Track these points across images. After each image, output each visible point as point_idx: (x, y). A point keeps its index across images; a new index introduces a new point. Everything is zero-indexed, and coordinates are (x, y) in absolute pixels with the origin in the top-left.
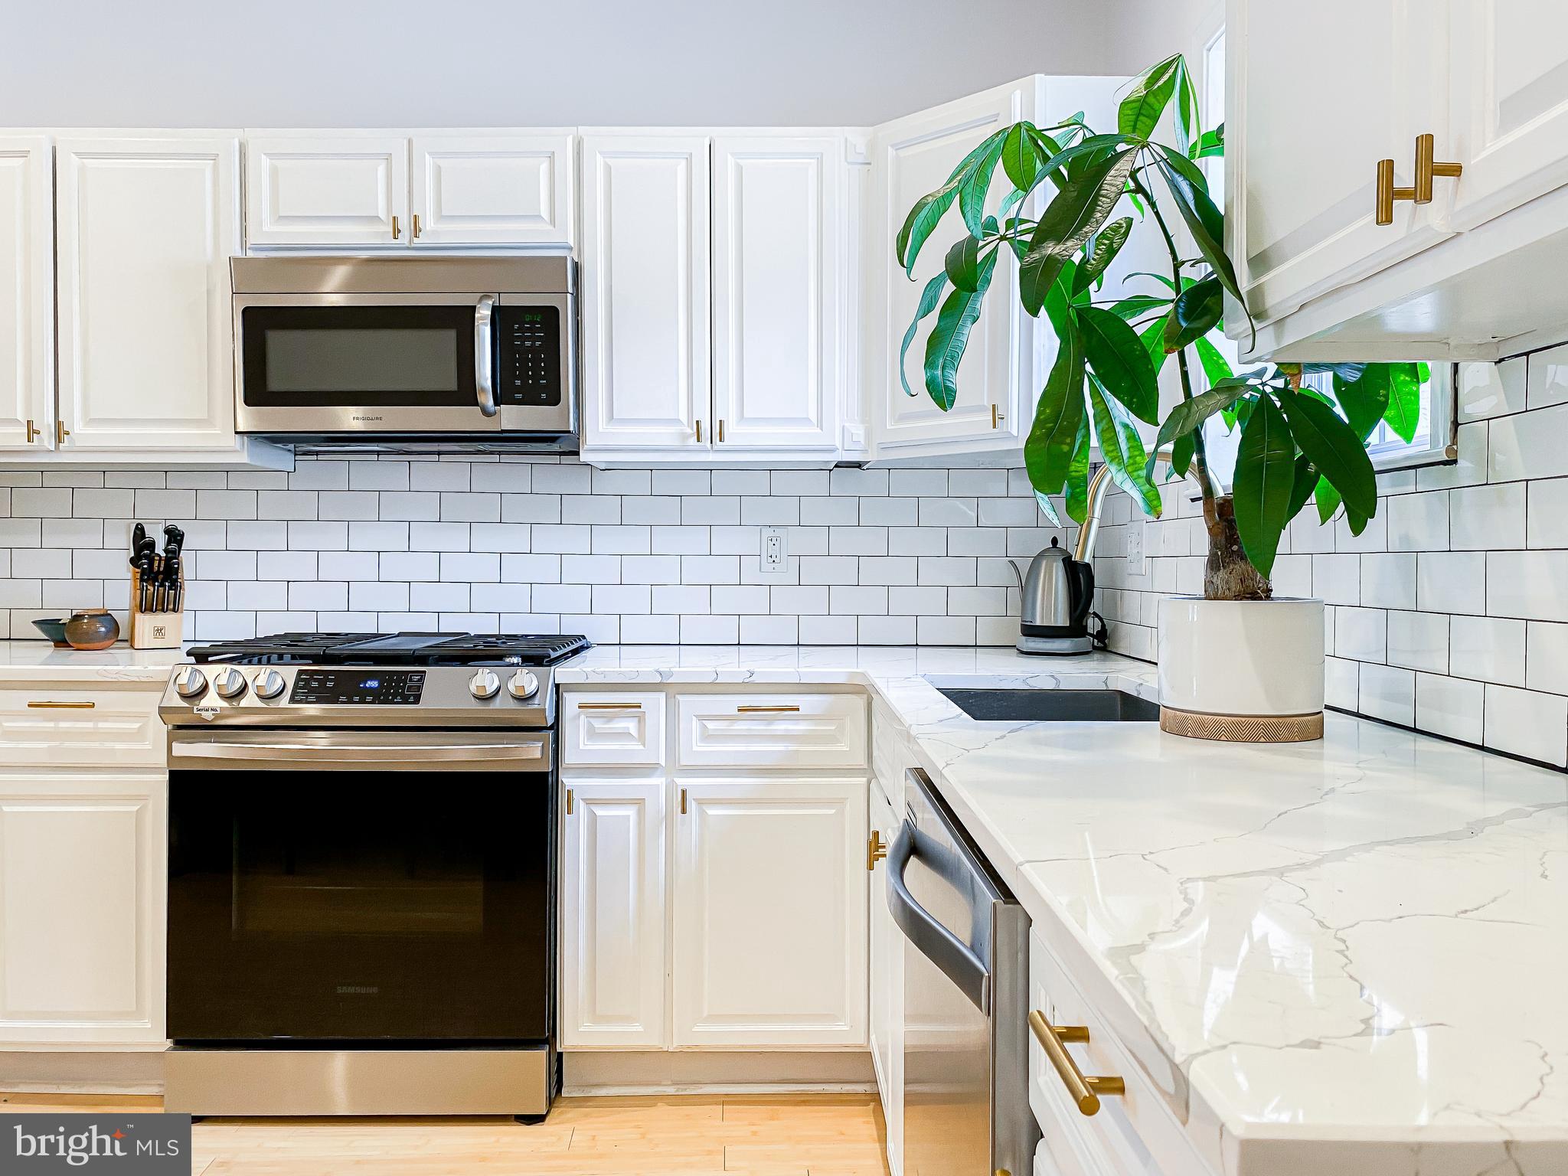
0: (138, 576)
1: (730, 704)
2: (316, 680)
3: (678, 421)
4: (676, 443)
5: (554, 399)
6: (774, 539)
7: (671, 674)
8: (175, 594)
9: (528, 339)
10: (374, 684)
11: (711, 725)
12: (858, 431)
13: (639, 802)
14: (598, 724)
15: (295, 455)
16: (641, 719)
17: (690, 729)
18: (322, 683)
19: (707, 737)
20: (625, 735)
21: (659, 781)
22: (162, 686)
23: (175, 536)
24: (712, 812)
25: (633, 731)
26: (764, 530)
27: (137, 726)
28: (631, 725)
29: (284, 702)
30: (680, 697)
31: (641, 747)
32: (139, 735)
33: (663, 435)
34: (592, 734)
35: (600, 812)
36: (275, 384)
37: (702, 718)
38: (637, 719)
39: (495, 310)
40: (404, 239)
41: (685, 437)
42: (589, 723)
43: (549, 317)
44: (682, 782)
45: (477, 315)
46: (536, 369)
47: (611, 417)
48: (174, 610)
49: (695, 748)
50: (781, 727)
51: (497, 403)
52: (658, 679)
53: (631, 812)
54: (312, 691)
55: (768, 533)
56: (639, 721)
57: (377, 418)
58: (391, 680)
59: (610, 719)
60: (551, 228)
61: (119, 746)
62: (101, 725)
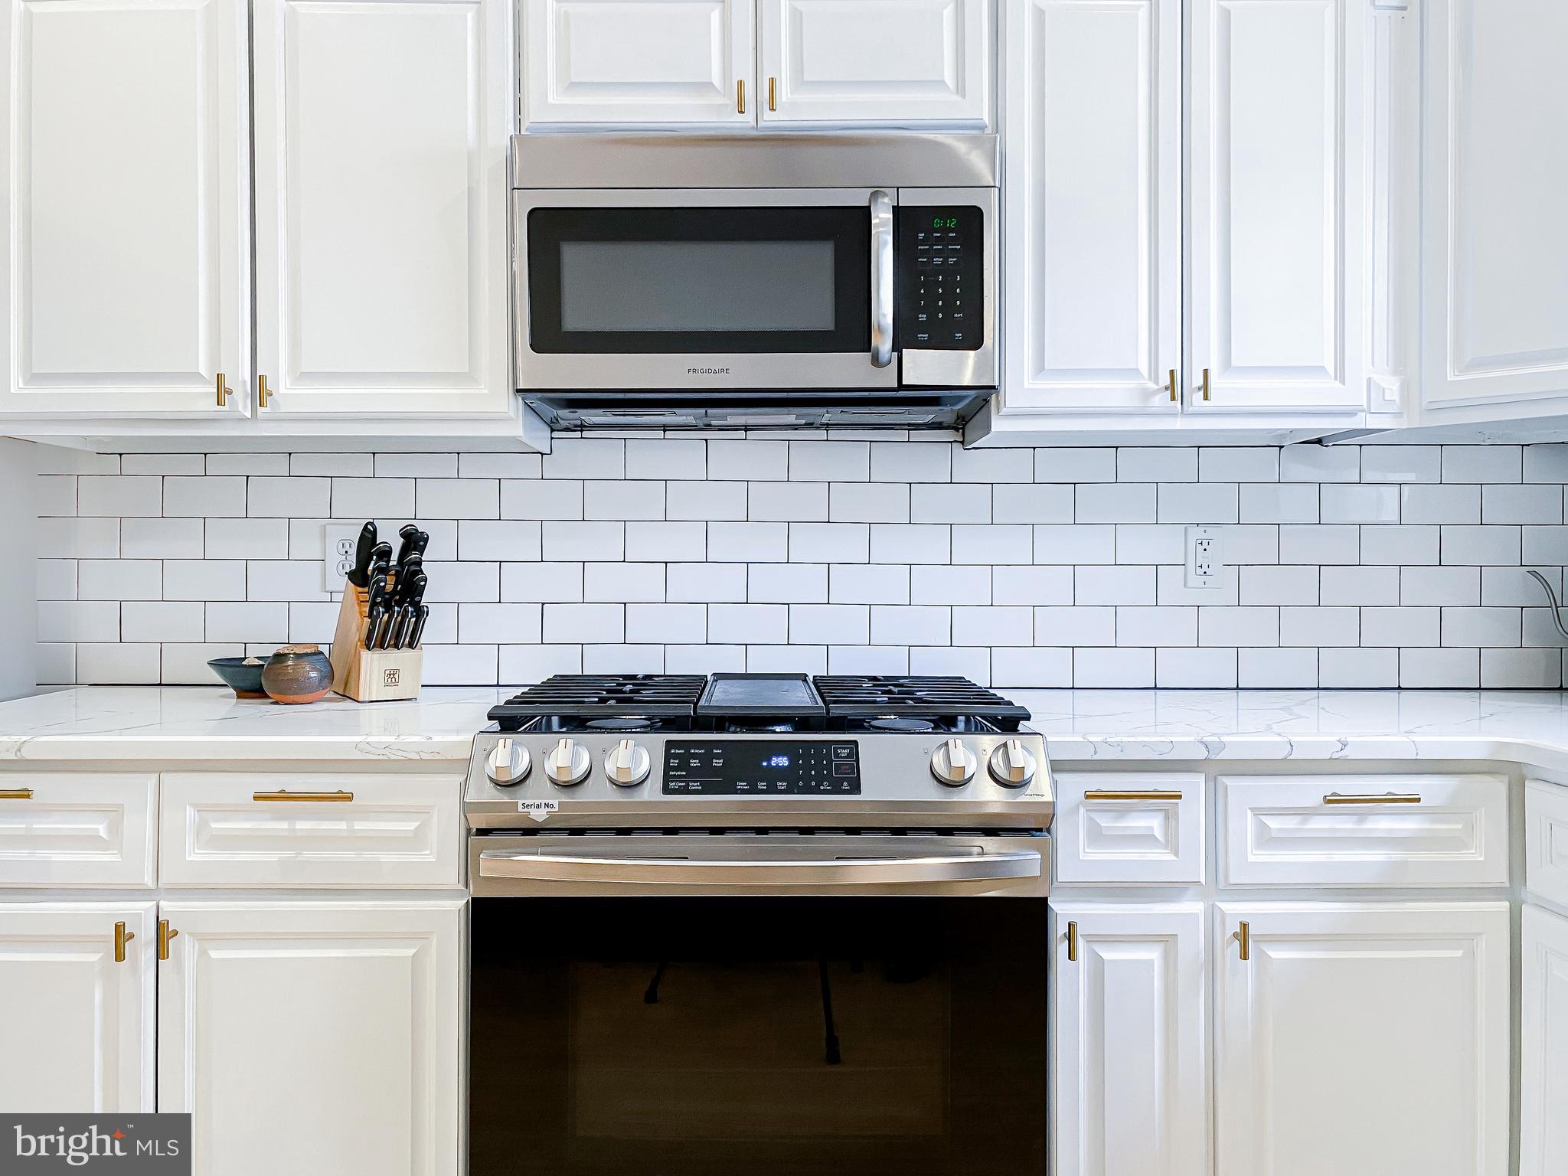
0: (367, 597)
1: (1312, 790)
2: (695, 756)
3: (1135, 372)
4: (1134, 403)
5: (974, 340)
6: (1205, 543)
7: (1223, 746)
8: (416, 623)
9: (938, 253)
10: (783, 761)
11: (1274, 823)
12: (1391, 386)
13: (1167, 941)
14: (1105, 821)
15: (552, 430)
16: (1169, 817)
17: (1242, 827)
18: (706, 759)
19: (1266, 839)
20: (1145, 839)
21: (1192, 907)
22: (465, 765)
23: (414, 541)
24: (1277, 954)
25: (1158, 833)
26: (1193, 529)
27: (412, 826)
28: (1149, 822)
29: (652, 792)
30: (1228, 781)
31: (1172, 857)
32: (416, 841)
33: (1115, 393)
34: (1097, 836)
35: (1108, 954)
36: (573, 320)
37: (1258, 812)
38: (1161, 815)
39: (897, 210)
40: (749, 118)
41: (1147, 394)
42: (1091, 820)
43: (970, 221)
44: (1236, 910)
45: (873, 222)
46: (949, 297)
47: (1040, 368)
48: (411, 646)
49: (1251, 858)
50: (1383, 823)
51: (897, 347)
52: (1201, 754)
53: (1152, 954)
54: (692, 773)
55: (1196, 533)
56: (1167, 818)
57: (722, 371)
58: (807, 757)
59: (1123, 813)
60: (958, 98)
61: (385, 857)
62: (359, 826)
